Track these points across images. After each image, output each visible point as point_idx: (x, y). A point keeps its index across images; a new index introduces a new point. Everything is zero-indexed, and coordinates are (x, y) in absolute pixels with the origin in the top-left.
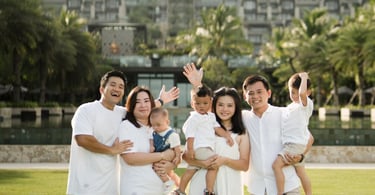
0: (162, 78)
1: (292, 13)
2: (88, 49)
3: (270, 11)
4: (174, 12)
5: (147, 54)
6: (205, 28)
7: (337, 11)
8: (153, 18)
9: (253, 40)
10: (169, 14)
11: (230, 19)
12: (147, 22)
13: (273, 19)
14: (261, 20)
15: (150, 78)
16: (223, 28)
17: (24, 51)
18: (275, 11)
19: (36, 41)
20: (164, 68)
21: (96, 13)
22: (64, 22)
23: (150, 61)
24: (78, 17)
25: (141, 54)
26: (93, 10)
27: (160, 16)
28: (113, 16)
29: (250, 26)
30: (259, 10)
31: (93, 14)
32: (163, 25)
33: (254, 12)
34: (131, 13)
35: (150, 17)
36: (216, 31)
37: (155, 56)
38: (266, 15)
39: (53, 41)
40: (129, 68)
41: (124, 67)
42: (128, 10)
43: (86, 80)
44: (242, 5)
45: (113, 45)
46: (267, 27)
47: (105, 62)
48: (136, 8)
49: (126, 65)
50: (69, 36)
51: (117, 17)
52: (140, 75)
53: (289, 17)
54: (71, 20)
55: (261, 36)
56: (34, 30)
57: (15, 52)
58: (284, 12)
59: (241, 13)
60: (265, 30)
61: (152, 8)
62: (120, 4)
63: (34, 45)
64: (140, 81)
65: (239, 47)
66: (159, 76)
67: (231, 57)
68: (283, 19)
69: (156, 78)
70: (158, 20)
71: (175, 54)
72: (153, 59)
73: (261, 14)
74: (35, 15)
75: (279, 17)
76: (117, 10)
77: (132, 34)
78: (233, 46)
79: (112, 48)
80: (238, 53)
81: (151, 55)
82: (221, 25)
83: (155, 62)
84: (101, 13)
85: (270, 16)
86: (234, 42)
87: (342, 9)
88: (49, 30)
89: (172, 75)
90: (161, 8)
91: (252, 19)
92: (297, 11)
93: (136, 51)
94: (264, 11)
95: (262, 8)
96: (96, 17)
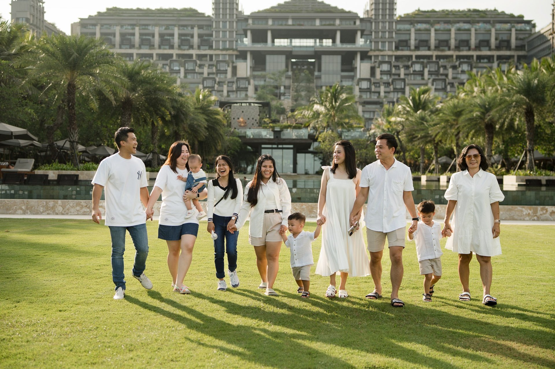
0: (283, 148)
1: (403, 91)
2: (217, 122)
3: (382, 89)
4: (297, 91)
5: (271, 127)
6: (321, 104)
7: (444, 89)
8: (278, 96)
9: (367, 116)
10: (292, 93)
11: (344, 96)
12: (272, 99)
13: (385, 97)
14: (374, 98)
15: (272, 148)
16: (338, 104)
17: (160, 123)
18: (387, 90)
19: (170, 114)
20: (284, 140)
21: (228, 92)
22: (198, 99)
23: (272, 133)
24: (210, 95)
25: (265, 128)
26: (225, 88)
27: (284, 94)
28: (243, 94)
29: (365, 103)
30: (373, 88)
31: (225, 93)
32: (287, 102)
33: (369, 90)
34: (259, 92)
35: (276, 95)
36: (333, 107)
37: (277, 129)
38: (379, 93)
39: (186, 115)
40: (253, 139)
41: (250, 139)
42: (256, 89)
43: (216, 149)
44: (358, 84)
45: (241, 120)
46: (380, 104)
47: (233, 134)
48: (264, 87)
49: (252, 137)
50: (201, 111)
51: (246, 95)
52: (263, 146)
53: (400, 95)
54: (205, 97)
55: (374, 112)
56: (169, 105)
57: (153, 124)
58: (396, 90)
59: (356, 92)
60: (378, 106)
61: (277, 87)
62: (249, 84)
63: (168, 118)
64: (263, 150)
65: (352, 121)
66: (280, 146)
67: (345, 130)
68: (394, 96)
69: (278, 148)
70: (282, 98)
71: (295, 128)
72: (275, 132)
73: (374, 92)
74: (169, 92)
75: (391, 95)
76: (246, 89)
77: (258, 110)
78: (347, 121)
79: (240, 122)
80: (350, 127)
81: (273, 128)
82: (336, 102)
83: (277, 134)
84: (233, 91)
85: (382, 94)
86: (348, 117)
87: (449, 87)
88: (182, 105)
89: (292, 146)
90: (285, 87)
91: (366, 97)
92: (407, 89)
93: (261, 124)
94: (377, 90)
95: (376, 87)
96: (228, 96)
